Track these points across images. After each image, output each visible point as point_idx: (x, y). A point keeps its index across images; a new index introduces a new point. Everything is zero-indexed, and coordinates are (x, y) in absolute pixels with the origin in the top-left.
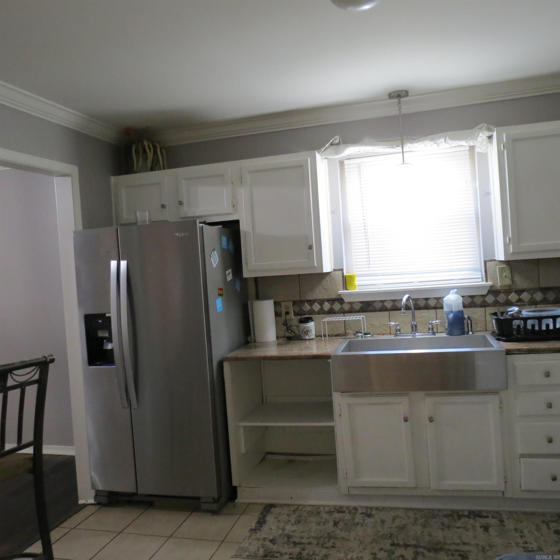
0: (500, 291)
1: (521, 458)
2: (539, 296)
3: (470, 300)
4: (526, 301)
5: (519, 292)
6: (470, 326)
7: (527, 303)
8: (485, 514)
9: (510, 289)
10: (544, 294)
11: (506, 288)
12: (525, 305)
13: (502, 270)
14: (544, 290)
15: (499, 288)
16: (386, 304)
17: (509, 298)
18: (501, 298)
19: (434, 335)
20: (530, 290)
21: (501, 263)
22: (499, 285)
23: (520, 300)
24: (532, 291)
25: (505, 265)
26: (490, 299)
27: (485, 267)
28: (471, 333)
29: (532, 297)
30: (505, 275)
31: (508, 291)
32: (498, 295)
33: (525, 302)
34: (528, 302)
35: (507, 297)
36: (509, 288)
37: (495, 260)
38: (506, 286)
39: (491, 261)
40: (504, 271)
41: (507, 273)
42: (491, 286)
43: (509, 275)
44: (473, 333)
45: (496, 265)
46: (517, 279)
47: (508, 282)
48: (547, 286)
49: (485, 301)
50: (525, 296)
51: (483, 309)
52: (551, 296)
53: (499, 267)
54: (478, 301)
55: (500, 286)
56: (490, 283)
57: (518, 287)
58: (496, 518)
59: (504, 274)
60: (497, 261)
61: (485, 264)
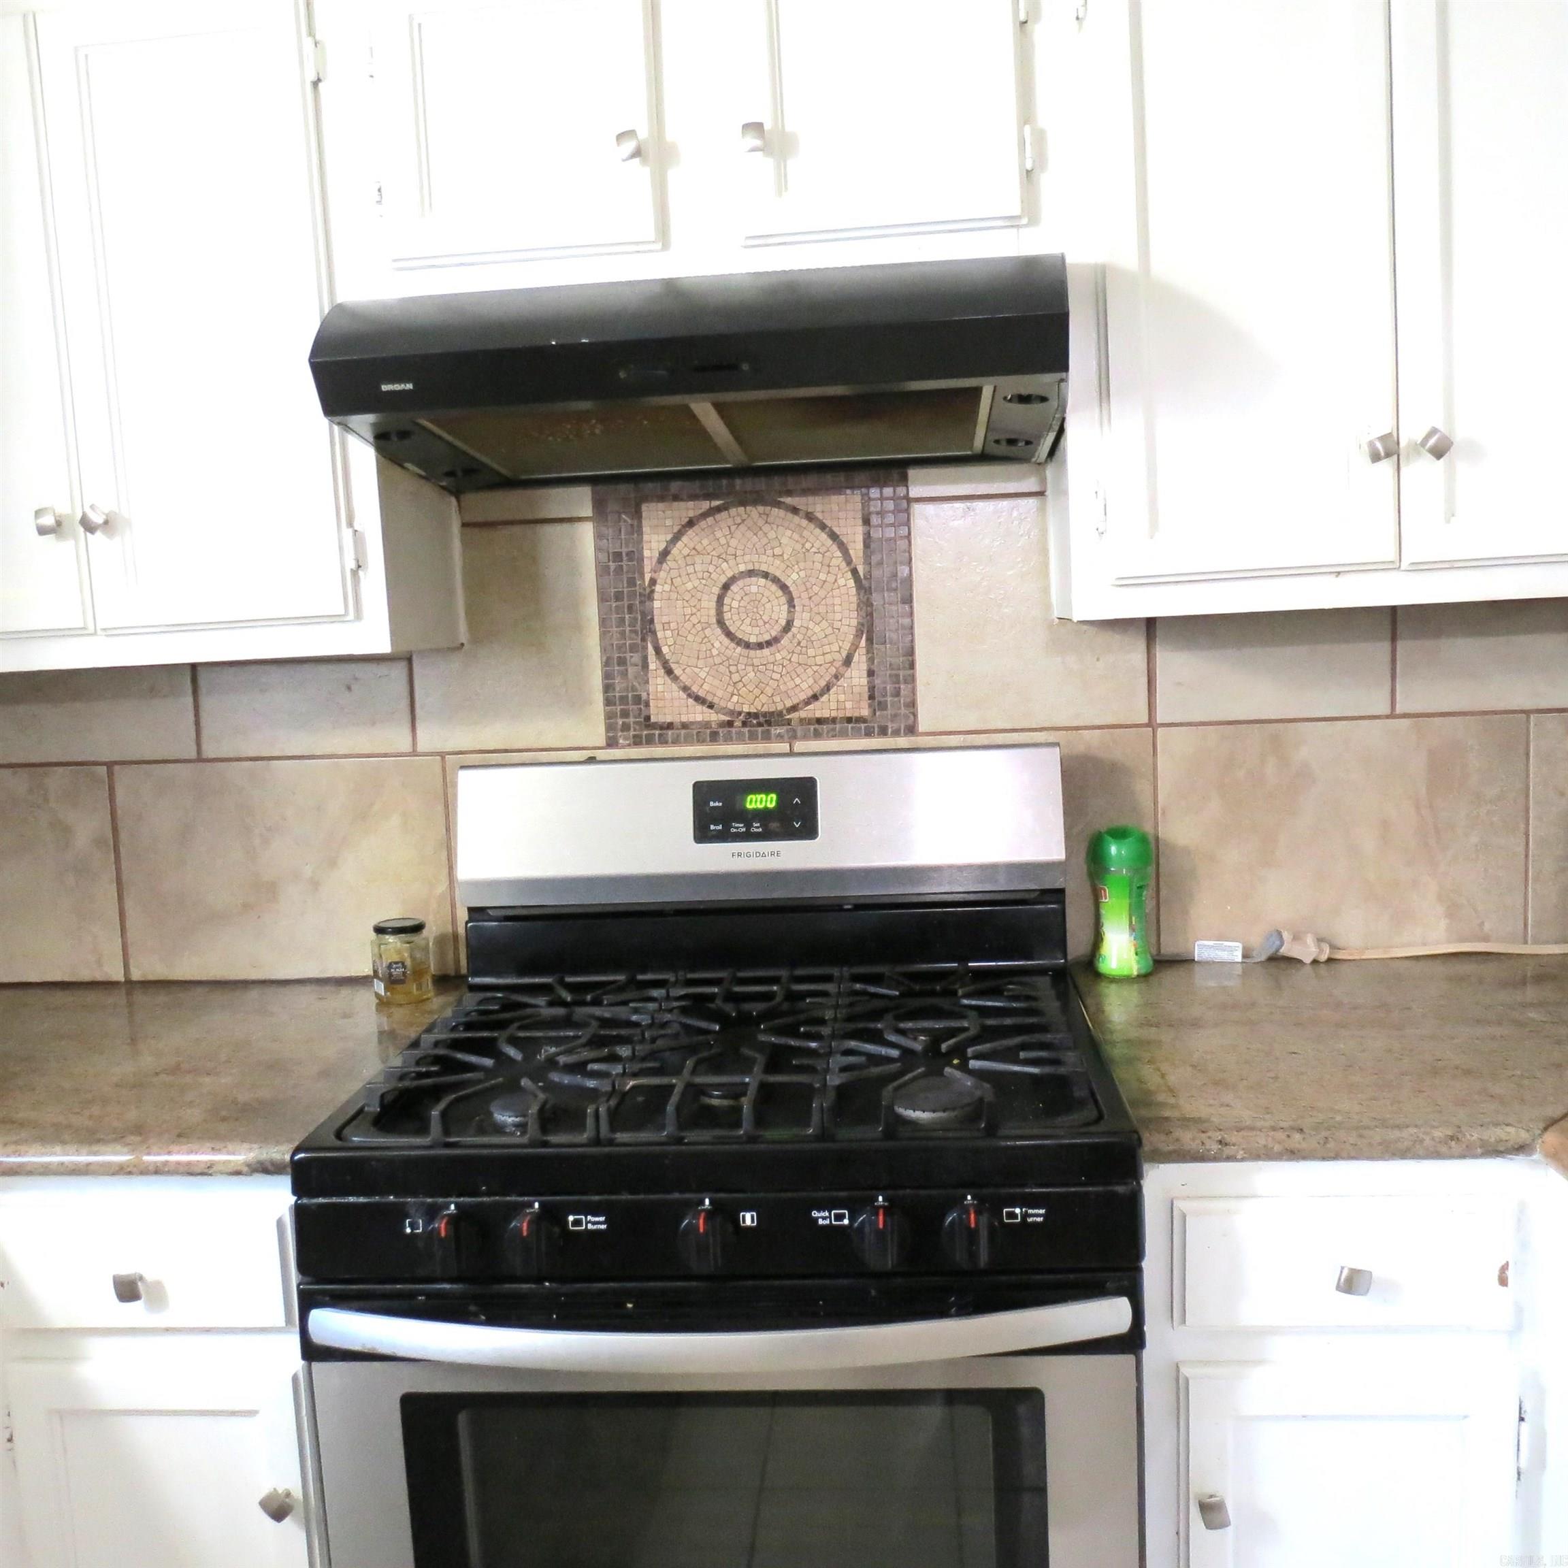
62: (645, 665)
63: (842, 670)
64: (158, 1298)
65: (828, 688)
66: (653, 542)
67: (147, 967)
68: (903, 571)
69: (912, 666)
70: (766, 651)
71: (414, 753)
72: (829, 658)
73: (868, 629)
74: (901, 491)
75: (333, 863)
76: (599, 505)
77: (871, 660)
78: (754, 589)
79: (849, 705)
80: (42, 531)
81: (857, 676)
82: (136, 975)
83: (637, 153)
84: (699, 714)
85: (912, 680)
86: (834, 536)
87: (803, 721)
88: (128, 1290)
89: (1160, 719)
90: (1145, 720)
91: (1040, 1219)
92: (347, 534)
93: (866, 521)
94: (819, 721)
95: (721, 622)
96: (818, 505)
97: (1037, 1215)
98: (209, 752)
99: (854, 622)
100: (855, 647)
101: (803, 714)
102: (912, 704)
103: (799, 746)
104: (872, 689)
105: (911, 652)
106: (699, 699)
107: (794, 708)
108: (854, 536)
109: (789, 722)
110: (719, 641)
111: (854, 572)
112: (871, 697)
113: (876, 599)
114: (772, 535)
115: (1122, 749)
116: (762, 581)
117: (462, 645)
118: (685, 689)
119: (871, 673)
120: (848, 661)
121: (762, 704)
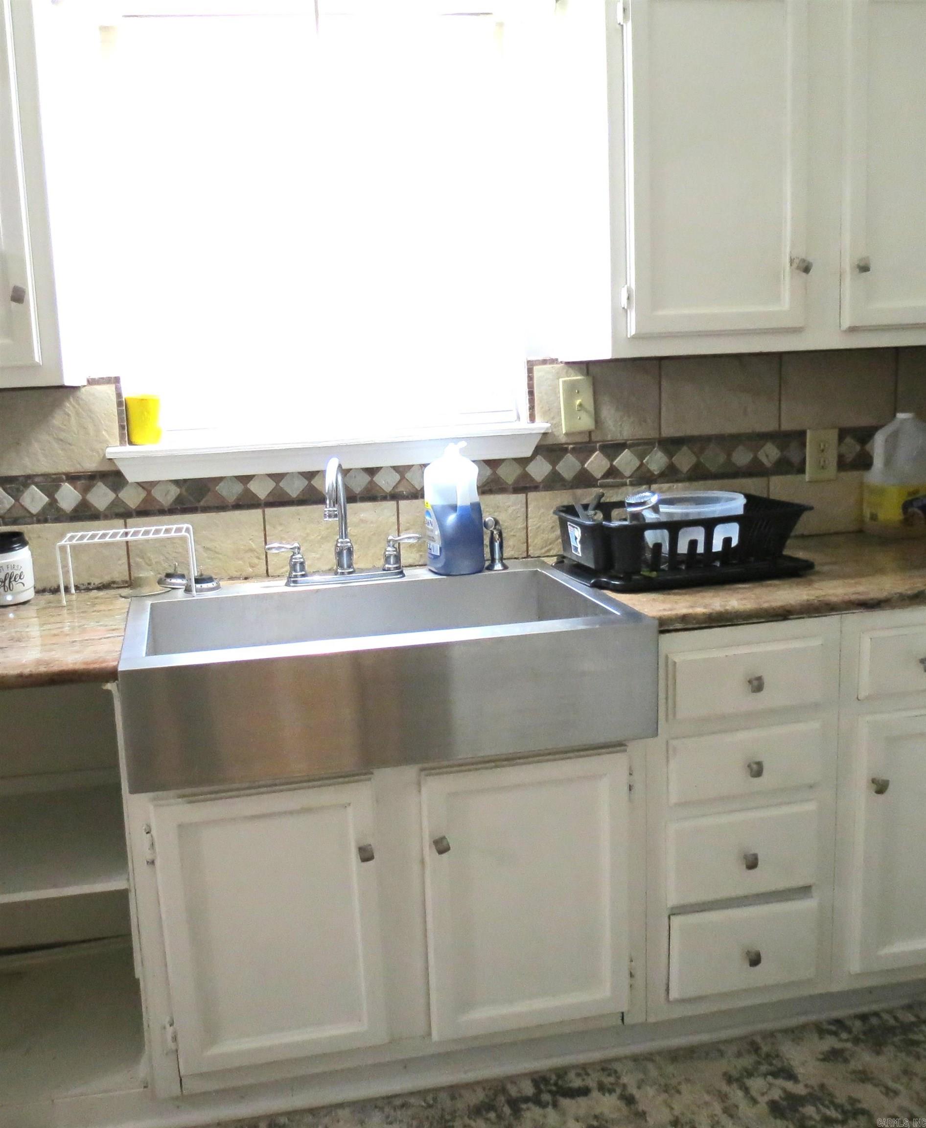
0: (566, 446)
1: (672, 917)
2: (657, 461)
3: (488, 472)
4: (627, 473)
5: (612, 449)
6: (497, 544)
7: (628, 481)
8: (577, 1083)
9: (590, 441)
10: (670, 454)
11: (579, 439)
12: (624, 484)
13: (572, 390)
14: (671, 445)
15: (563, 439)
16: (253, 486)
17: (586, 466)
18: (568, 466)
19: (401, 576)
20: (638, 445)
21: (571, 371)
22: (564, 432)
23: (612, 472)
24: (642, 446)
25: (576, 375)
26: (539, 470)
27: (530, 378)
28: (498, 566)
29: (642, 464)
30: (580, 405)
31: (584, 448)
32: (559, 459)
33: (624, 477)
34: (630, 477)
35: (583, 463)
36: (587, 439)
37: (554, 361)
38: (581, 433)
39: (544, 362)
40: (578, 392)
41: (584, 398)
42: (545, 434)
43: (590, 405)
44: (505, 567)
45: (558, 375)
46: (609, 414)
47: (585, 422)
48: (679, 434)
49: (526, 476)
50: (626, 461)
51: (521, 497)
52: (685, 460)
53: (564, 382)
54: (509, 475)
55: (567, 434)
56: (541, 425)
57: (609, 438)
58: (611, 1091)
59: (578, 402)
60: (561, 362)
61: (530, 371)
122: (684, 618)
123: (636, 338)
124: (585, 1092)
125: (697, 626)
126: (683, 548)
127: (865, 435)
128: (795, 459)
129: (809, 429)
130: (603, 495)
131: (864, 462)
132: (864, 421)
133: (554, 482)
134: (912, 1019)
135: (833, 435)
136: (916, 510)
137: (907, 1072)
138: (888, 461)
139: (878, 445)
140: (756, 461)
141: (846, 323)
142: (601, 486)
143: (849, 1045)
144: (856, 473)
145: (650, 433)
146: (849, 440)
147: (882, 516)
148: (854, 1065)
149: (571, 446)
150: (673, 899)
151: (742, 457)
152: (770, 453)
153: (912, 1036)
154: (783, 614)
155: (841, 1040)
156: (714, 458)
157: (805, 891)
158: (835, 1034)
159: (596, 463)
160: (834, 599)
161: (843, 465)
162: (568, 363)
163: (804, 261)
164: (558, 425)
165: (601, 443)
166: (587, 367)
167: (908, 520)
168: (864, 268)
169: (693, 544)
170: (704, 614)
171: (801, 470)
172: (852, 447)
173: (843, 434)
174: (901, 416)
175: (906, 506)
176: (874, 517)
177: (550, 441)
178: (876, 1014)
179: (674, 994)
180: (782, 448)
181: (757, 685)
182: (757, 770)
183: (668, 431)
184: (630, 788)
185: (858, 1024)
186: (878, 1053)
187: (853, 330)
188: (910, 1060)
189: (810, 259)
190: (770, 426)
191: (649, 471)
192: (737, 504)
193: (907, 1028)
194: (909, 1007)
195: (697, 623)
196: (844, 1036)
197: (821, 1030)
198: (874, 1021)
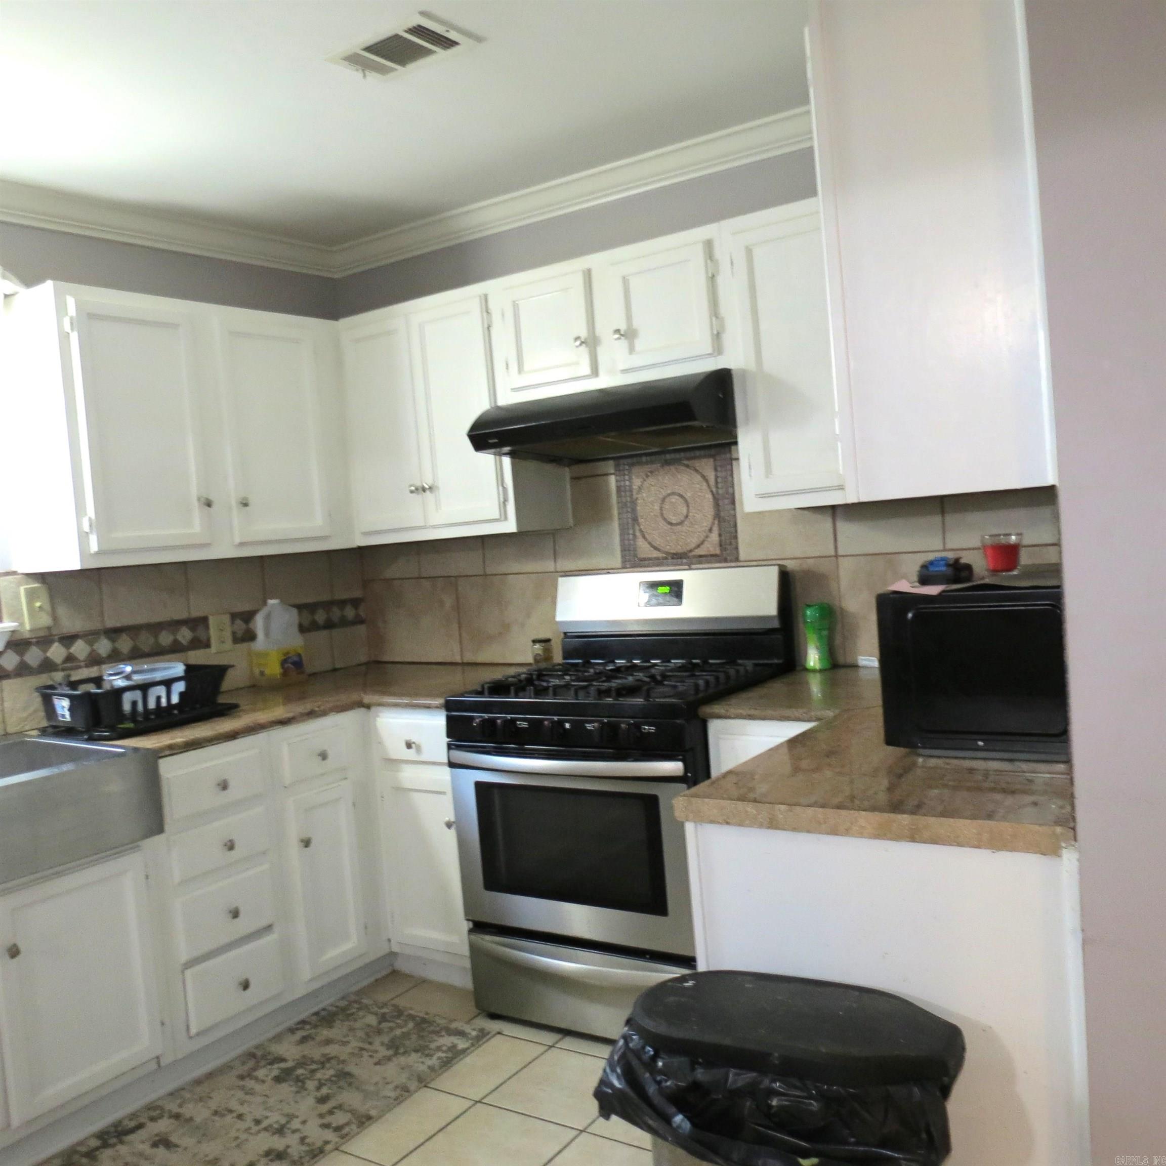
0: (30, 640)
1: (185, 971)
2: (104, 646)
4: (82, 658)
5: (68, 640)
7: (82, 664)
8: (132, 1124)
9: (51, 635)
10: (113, 641)
11: (42, 634)
12: (80, 667)
13: (31, 595)
14: (113, 633)
15: (28, 635)
17: (48, 655)
18: (33, 656)
20: (88, 635)
21: (30, 580)
22: (28, 629)
23: (70, 658)
24: (91, 636)
25: (35, 584)
26: (10, 661)
29: (92, 650)
30: (40, 607)
31: (44, 641)
32: (26, 651)
33: (80, 661)
34: (85, 660)
35: (45, 652)
36: (47, 634)
37: (14, 573)
38: (42, 629)
39: (7, 574)
40: (37, 597)
41: (43, 601)
42: (13, 632)
43: (48, 607)
45: (19, 584)
46: (62, 611)
47: (45, 620)
48: (118, 625)
50: (80, 649)
52: (125, 644)
53: (26, 589)
55: (31, 631)
56: (9, 625)
57: (65, 631)
58: (161, 1117)
59: (38, 604)
60: (21, 574)
62: (634, 535)
63: (709, 533)
64: (419, 750)
65: (702, 543)
66: (637, 482)
67: (469, 657)
68: (730, 490)
69: (736, 531)
70: (679, 527)
71: (557, 572)
72: (703, 529)
73: (717, 516)
74: (728, 456)
75: (528, 616)
76: (617, 467)
77: (720, 529)
78: (674, 500)
79: (711, 549)
80: (412, 492)
81: (714, 537)
82: (465, 661)
83: (582, 343)
84: (656, 554)
85: (736, 537)
86: (704, 477)
87: (695, 556)
88: (409, 745)
89: (841, 552)
90: (833, 553)
91: (653, 731)
92: (501, 488)
93: (716, 470)
94: (701, 556)
95: (662, 514)
96: (697, 464)
97: (652, 729)
98: (489, 571)
99: (713, 513)
100: (713, 524)
101: (694, 553)
102: (737, 548)
103: (693, 566)
104: (721, 541)
105: (735, 526)
106: (656, 548)
107: (691, 551)
108: (711, 475)
109: (688, 557)
110: (662, 523)
111: (712, 491)
112: (721, 545)
113: (721, 503)
114: (679, 477)
115: (824, 567)
116: (677, 497)
117: (571, 527)
118: (650, 543)
119: (720, 535)
120: (710, 530)
121: (679, 549)
122: (170, 747)
123: (97, 554)
124: (140, 1126)
125: (181, 751)
126: (152, 705)
127: (248, 617)
128: (203, 637)
129: (210, 615)
130: (69, 676)
131: (250, 636)
132: (246, 607)
133: (23, 670)
134: (346, 1003)
135: (226, 619)
136: (290, 665)
137: (352, 1029)
138: (267, 634)
139: (259, 623)
140: (176, 641)
141: (237, 540)
142: (63, 670)
143: (313, 1031)
144: (245, 645)
145: (95, 625)
146: (239, 622)
147: (268, 672)
148: (318, 1039)
149: (34, 640)
150: (184, 957)
151: (166, 639)
152: (185, 635)
153: (349, 1012)
154: (232, 736)
155: (308, 1030)
156: (146, 641)
157: (269, 928)
158: (301, 1029)
159: (56, 652)
160: (262, 721)
161: (236, 640)
162: (28, 575)
163: (207, 499)
164: (22, 624)
165: (59, 636)
166: (42, 577)
167: (285, 673)
168: (246, 505)
169: (159, 699)
170: (184, 742)
171: (208, 645)
172: (240, 625)
173: (234, 616)
174: (271, 602)
175: (283, 663)
176: (262, 673)
177: (17, 637)
178: (324, 1009)
179: (193, 1031)
180: (193, 629)
181: (224, 786)
182: (231, 846)
183: (111, 623)
184: (147, 877)
185: (314, 1018)
186: (331, 1027)
187: (242, 544)
188: (352, 1023)
189: (211, 498)
190: (184, 615)
191: (99, 655)
192: (178, 669)
193: (344, 1010)
194: (343, 998)
195: (179, 749)
196: (308, 1027)
197: (292, 1031)
198: (323, 1013)
